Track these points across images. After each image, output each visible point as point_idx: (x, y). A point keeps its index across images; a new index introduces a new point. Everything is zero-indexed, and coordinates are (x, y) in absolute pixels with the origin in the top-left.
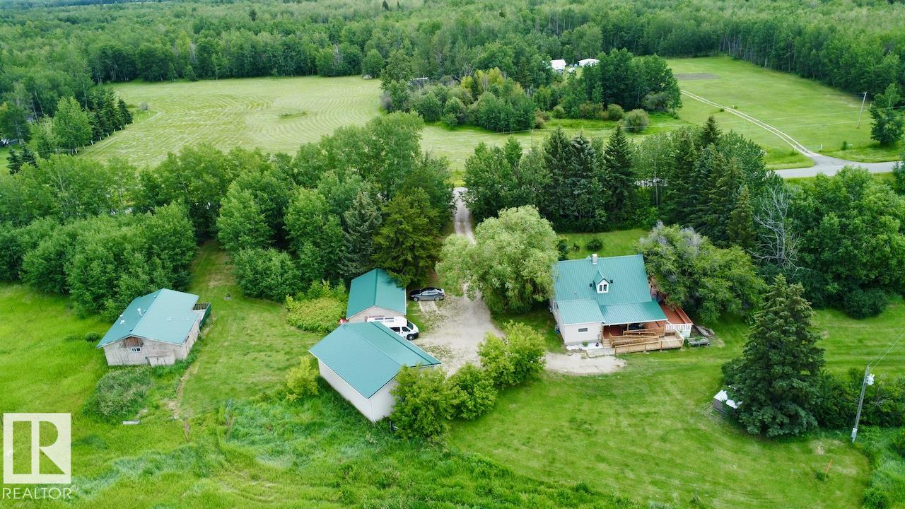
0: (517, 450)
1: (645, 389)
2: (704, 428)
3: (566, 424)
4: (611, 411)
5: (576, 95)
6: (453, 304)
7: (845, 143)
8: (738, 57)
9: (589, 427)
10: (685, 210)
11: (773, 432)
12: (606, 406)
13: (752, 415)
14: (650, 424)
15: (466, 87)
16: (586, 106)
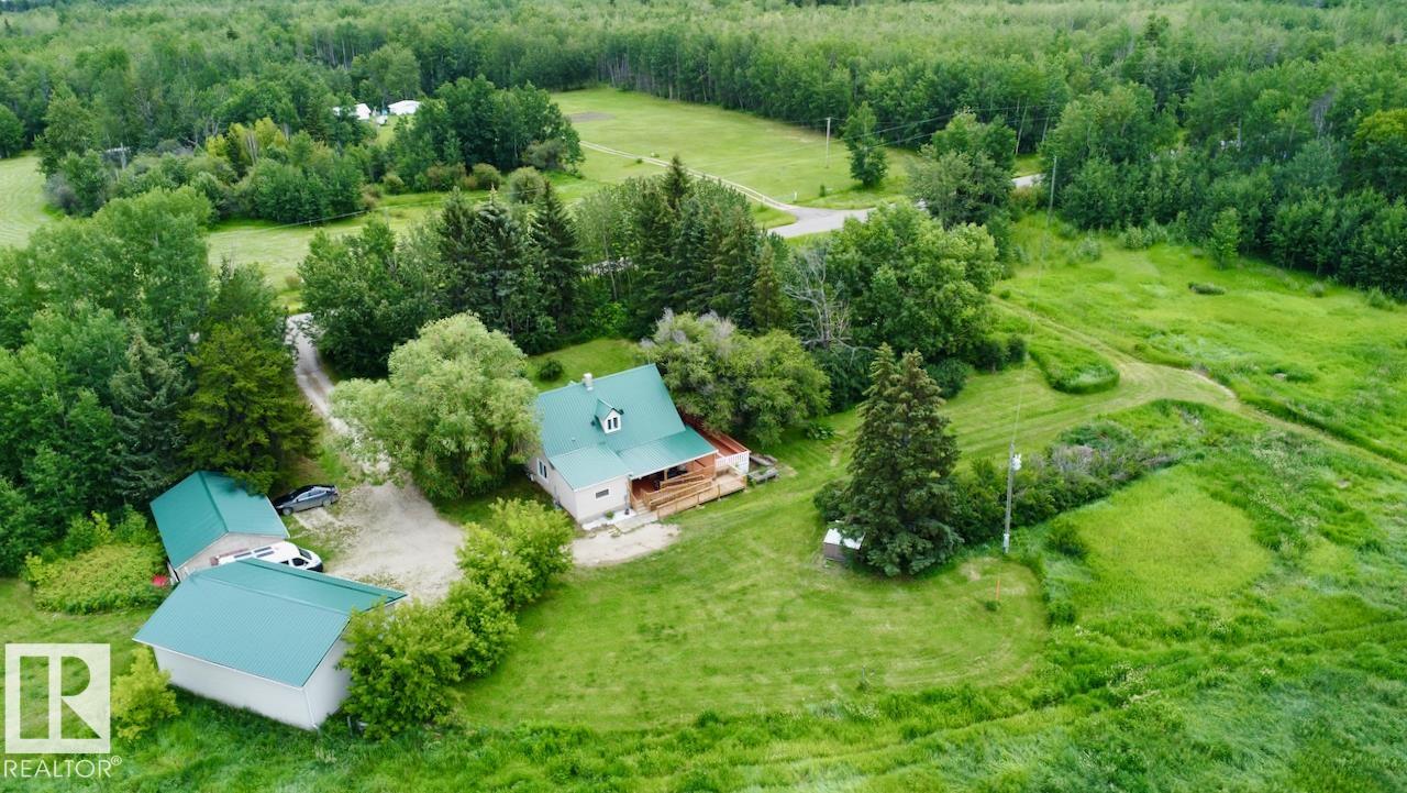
0: (581, 697)
1: (723, 556)
2: (824, 587)
3: (636, 637)
4: (691, 601)
5: (417, 154)
6: (359, 505)
7: (823, 188)
8: (628, 88)
9: (671, 631)
10: (675, 295)
11: (916, 565)
12: (678, 595)
13: (884, 550)
14: (754, 603)
15: (218, 155)
16: (438, 170)
